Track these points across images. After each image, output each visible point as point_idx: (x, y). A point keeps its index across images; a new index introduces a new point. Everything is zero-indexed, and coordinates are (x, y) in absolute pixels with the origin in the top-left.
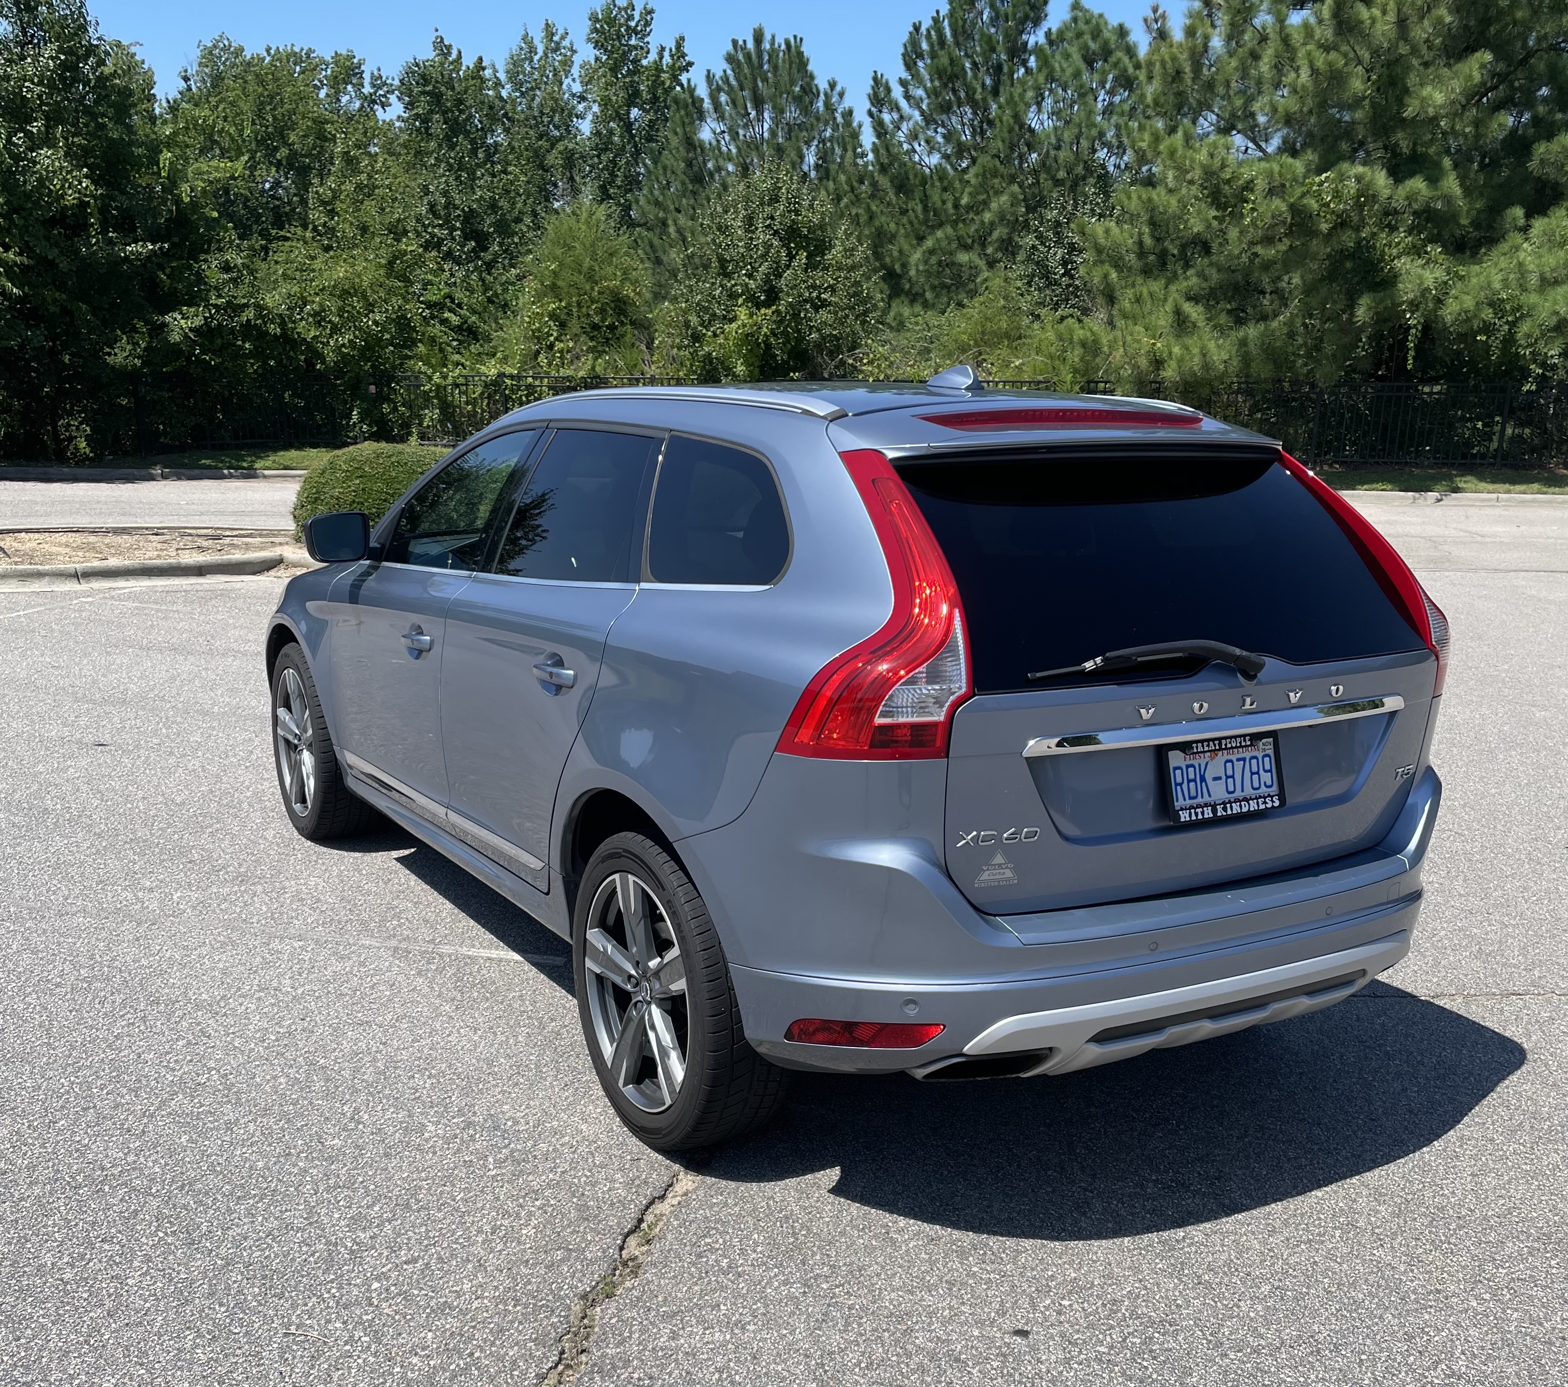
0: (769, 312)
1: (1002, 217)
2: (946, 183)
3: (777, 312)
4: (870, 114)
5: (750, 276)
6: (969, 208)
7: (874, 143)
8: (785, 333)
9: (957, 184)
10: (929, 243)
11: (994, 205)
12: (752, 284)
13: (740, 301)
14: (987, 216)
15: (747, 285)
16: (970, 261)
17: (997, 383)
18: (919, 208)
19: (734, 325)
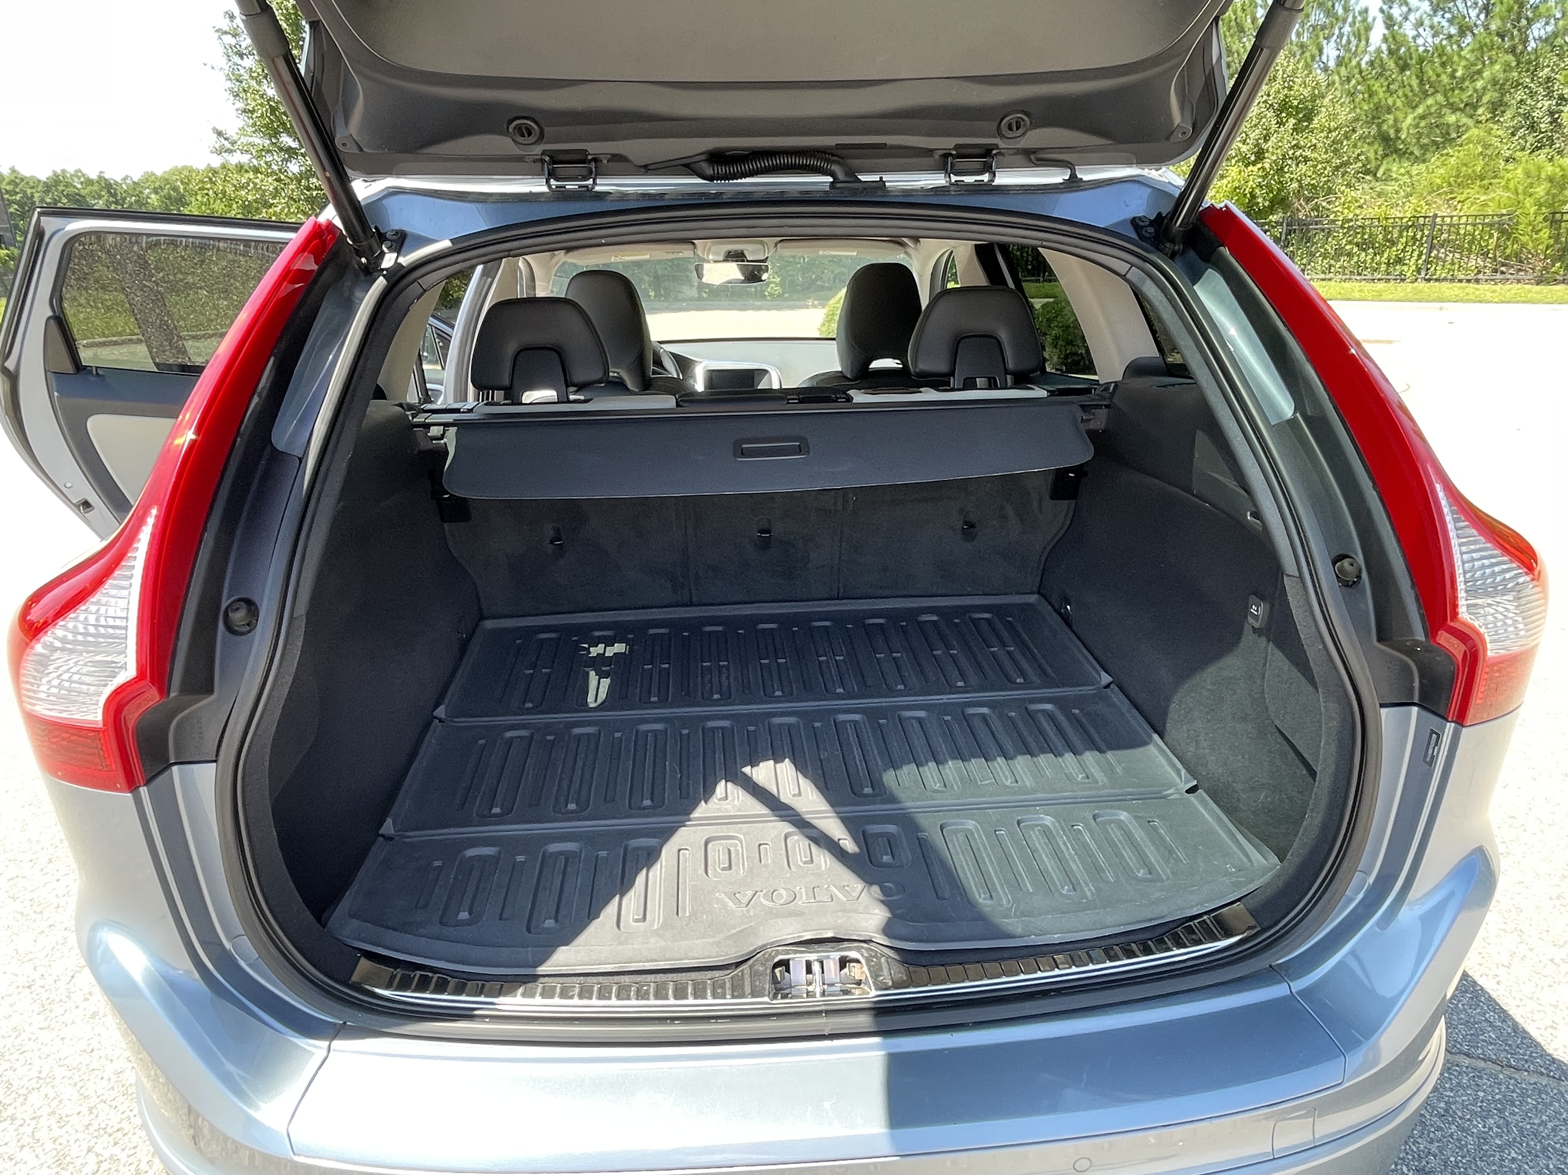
0: (1255, 169)
1: (1494, 82)
2: (1444, 58)
3: (1263, 168)
4: (1382, 11)
5: (1244, 142)
6: (1463, 79)
7: (1384, 35)
8: (1268, 186)
9: (1456, 58)
10: (1420, 110)
11: (1486, 74)
12: (1244, 148)
13: (1233, 161)
14: (1479, 84)
15: (1239, 149)
16: (1458, 121)
17: (1460, 217)
18: (1415, 82)
19: (1225, 181)
